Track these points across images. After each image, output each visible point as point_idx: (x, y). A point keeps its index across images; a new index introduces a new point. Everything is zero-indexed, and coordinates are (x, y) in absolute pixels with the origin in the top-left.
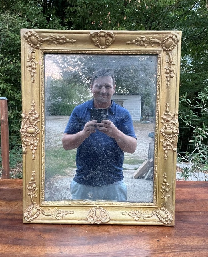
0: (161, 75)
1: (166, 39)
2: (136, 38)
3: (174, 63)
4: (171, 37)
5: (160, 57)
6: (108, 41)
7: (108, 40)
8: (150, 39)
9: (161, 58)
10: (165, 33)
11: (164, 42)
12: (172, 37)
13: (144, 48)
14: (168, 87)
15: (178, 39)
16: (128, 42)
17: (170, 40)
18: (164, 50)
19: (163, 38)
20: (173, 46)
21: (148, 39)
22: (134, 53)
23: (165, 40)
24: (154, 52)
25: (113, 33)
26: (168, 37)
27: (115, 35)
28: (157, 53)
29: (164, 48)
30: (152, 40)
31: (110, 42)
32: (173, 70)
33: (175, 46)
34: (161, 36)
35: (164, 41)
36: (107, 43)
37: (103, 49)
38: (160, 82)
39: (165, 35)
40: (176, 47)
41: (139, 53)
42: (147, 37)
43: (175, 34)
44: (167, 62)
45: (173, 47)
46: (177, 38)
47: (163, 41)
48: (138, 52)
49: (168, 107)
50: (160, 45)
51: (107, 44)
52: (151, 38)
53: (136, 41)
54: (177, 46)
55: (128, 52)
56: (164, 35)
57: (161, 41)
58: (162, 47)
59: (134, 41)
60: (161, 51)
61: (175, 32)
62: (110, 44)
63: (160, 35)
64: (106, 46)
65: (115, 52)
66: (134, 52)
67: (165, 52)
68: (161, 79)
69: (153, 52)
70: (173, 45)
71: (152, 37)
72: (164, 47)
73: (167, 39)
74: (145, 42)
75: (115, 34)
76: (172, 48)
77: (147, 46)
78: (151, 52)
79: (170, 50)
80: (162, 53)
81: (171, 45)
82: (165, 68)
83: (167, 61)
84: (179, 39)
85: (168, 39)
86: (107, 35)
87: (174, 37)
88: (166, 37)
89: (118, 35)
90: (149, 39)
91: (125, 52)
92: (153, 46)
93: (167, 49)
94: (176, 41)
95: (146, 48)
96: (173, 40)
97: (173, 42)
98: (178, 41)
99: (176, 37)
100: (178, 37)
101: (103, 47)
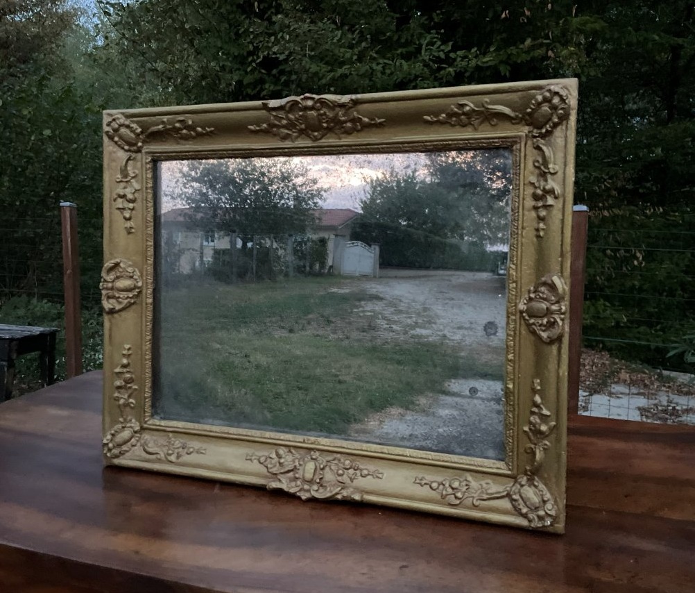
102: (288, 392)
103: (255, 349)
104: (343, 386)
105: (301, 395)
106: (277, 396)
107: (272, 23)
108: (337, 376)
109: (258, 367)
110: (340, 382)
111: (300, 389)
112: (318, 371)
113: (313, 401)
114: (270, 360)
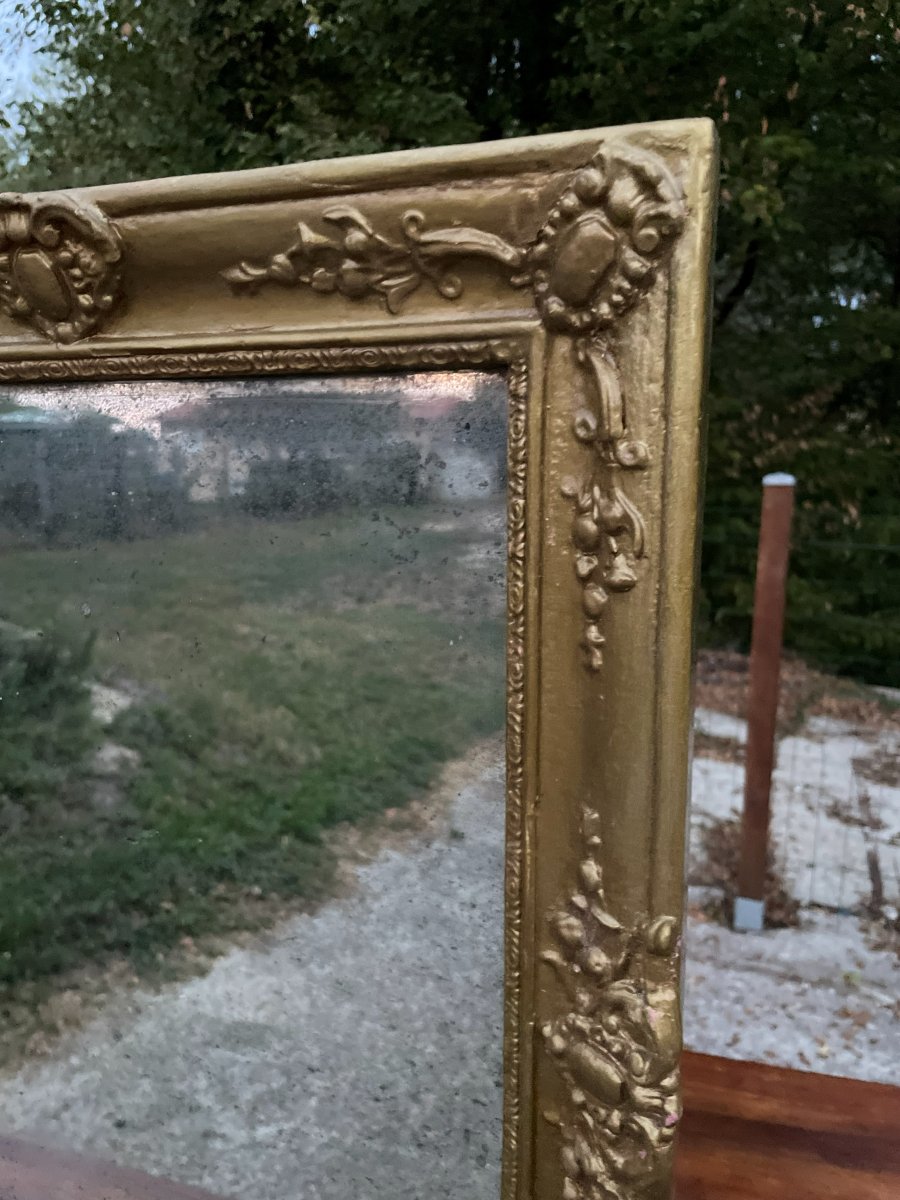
0: (533, 552)
1: (552, 224)
2: (286, 232)
3: (633, 451)
4: (596, 199)
5: (522, 390)
6: (76, 279)
7: (77, 272)
8: (412, 230)
9: (526, 397)
10: (543, 163)
11: (542, 247)
12: (607, 189)
13: (384, 313)
14: (591, 670)
15: (664, 208)
16: (237, 274)
17: (593, 225)
18: (556, 327)
19: (526, 208)
20: (626, 285)
21: (389, 233)
22: (299, 360)
23: (549, 231)
24: (466, 346)
25: (101, 205)
26: (570, 201)
27: (118, 222)
28: (493, 357)
29: (555, 306)
30: (427, 237)
31: (97, 282)
32: (626, 517)
33: (644, 282)
34: (499, 191)
35: (541, 237)
36: (82, 291)
37: (64, 340)
38: (524, 612)
39: (540, 179)
40: (656, 298)
41: (345, 358)
42: (379, 218)
43: (636, 156)
44: (581, 432)
45: (620, 290)
46: (660, 200)
47: (534, 239)
48: (334, 352)
49: (595, 847)
50: (517, 281)
51: (85, 300)
52: (413, 219)
53: (292, 256)
54: (660, 278)
55: (250, 356)
56: (534, 187)
57: (510, 239)
58: (539, 303)
59: (281, 258)
60: (524, 336)
61: (635, 140)
62: (108, 298)
63: (498, 181)
64: (84, 318)
65: (164, 363)
66: (298, 354)
67: (563, 346)
68: (533, 592)
69: (454, 347)
70: (626, 274)
71: (420, 215)
72: (546, 295)
73: (556, 214)
74: (377, 263)
75: (114, 210)
76: (614, 306)
77: (407, 293)
78: (439, 348)
79: (603, 327)
80: (537, 351)
81: (601, 283)
82: (564, 495)
83: (584, 424)
84: (673, 209)
85: (568, 216)
86: (48, 228)
87: (625, 192)
88: (550, 199)
89: (142, 219)
90: (403, 230)
91: (230, 355)
92: (450, 290)
93: (574, 318)
94: (652, 231)
95: (393, 313)
96: (622, 220)
97: (617, 245)
98: (671, 232)
99: (648, 186)
100: (664, 190)
101: (65, 328)
102: (350, 709)
103: (304, 634)
104: (434, 696)
105: (370, 711)
106: (335, 714)
107: (275, 137)
108: (426, 676)
109: (305, 665)
110: (434, 687)
111: (368, 700)
112: (399, 669)
113: (389, 724)
114: (326, 651)
